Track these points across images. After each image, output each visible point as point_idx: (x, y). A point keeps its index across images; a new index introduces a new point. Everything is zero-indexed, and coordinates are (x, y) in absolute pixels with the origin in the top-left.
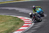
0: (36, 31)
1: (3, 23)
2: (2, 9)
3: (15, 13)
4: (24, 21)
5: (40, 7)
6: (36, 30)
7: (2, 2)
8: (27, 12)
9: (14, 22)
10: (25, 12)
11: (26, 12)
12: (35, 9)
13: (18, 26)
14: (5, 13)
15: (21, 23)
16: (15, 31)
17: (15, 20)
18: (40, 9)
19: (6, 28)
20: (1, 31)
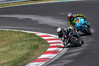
1: (6, 45)
3: (30, 26)
4: (49, 42)
8: (55, 24)
9: (29, 44)
10: (50, 24)
11: (52, 24)
13: (36, 53)
15: (42, 46)
16: (30, 62)
17: (30, 40)
18: (82, 20)
19: (12, 57)
20: (2, 62)
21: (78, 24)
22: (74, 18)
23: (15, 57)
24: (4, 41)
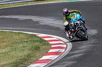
0: (74, 64)
1: (6, 46)
2: (4, 18)
3: (31, 27)
4: (51, 43)
6: (75, 62)
7: (5, 5)
9: (30, 45)
11: (54, 25)
13: (38, 54)
14: (10, 27)
15: (43, 47)
16: (32, 63)
17: (31, 41)
18: (78, 15)
19: (13, 58)
20: (2, 63)
21: (74, 19)
24: (4, 42)
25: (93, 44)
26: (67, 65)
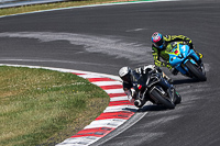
0: (160, 138)
1: (12, 100)
5: (185, 40)
6: (161, 134)
9: (64, 97)
10: (110, 53)
12: (164, 49)
13: (81, 116)
14: (22, 57)
15: (93, 101)
17: (67, 87)
19: (27, 125)
20: (4, 136)
21: (175, 57)
22: (167, 43)
23: (33, 127)
24: (8, 90)
25: (201, 94)
26: (144, 139)
